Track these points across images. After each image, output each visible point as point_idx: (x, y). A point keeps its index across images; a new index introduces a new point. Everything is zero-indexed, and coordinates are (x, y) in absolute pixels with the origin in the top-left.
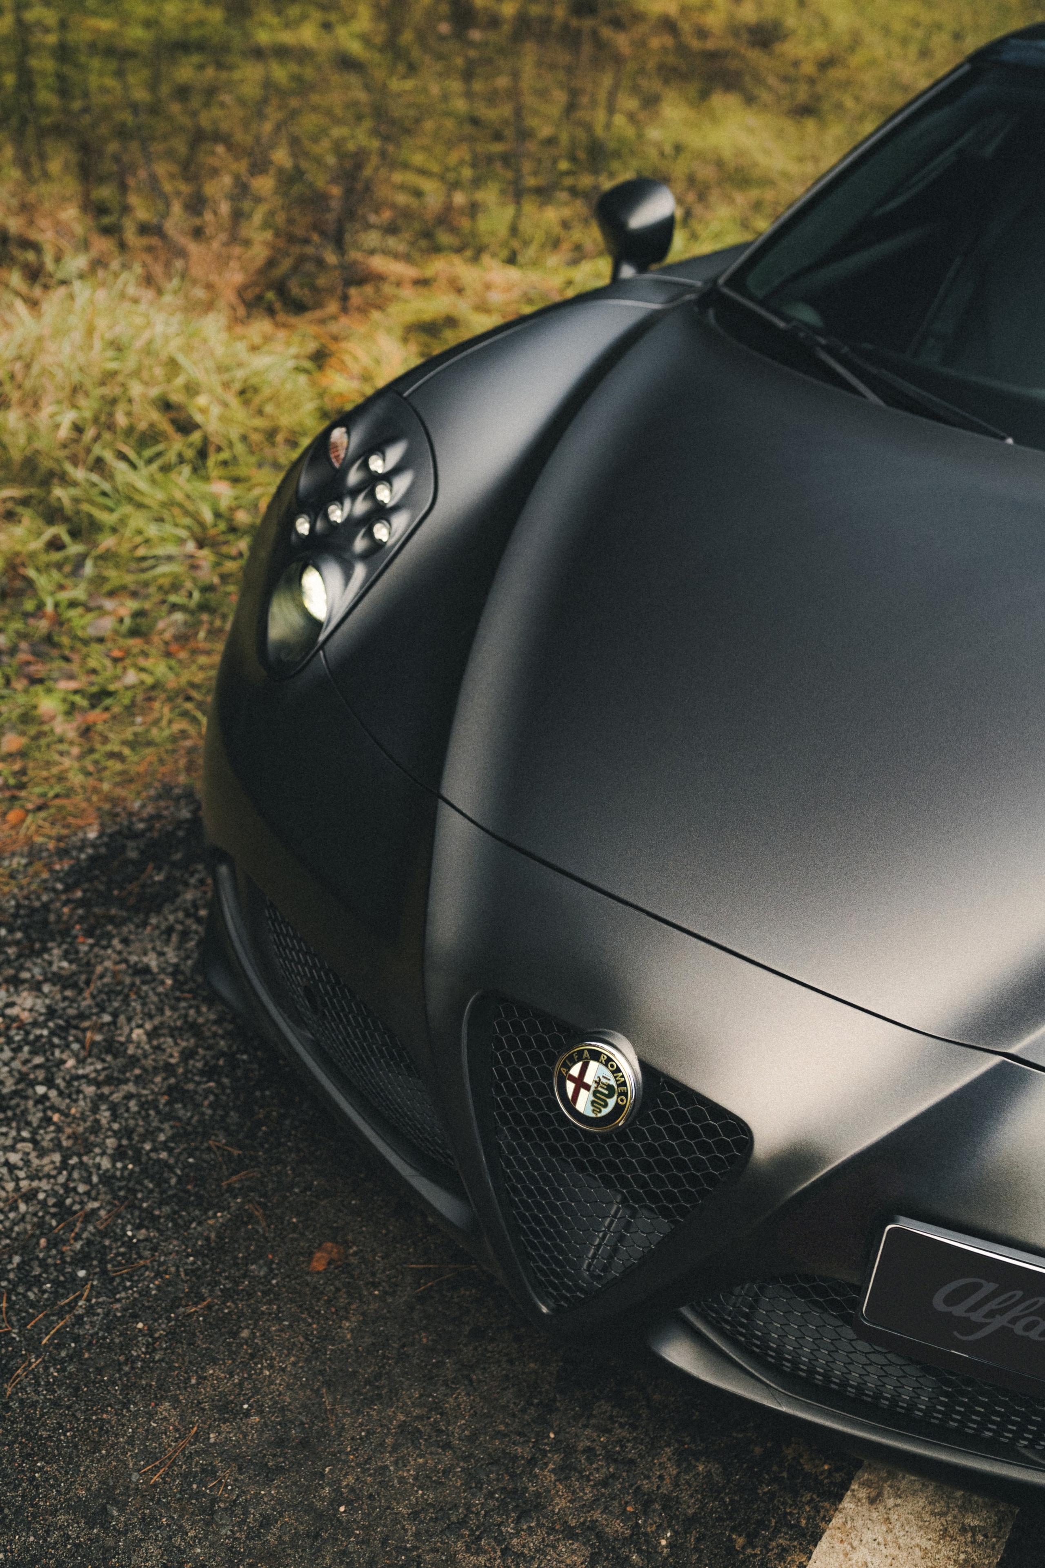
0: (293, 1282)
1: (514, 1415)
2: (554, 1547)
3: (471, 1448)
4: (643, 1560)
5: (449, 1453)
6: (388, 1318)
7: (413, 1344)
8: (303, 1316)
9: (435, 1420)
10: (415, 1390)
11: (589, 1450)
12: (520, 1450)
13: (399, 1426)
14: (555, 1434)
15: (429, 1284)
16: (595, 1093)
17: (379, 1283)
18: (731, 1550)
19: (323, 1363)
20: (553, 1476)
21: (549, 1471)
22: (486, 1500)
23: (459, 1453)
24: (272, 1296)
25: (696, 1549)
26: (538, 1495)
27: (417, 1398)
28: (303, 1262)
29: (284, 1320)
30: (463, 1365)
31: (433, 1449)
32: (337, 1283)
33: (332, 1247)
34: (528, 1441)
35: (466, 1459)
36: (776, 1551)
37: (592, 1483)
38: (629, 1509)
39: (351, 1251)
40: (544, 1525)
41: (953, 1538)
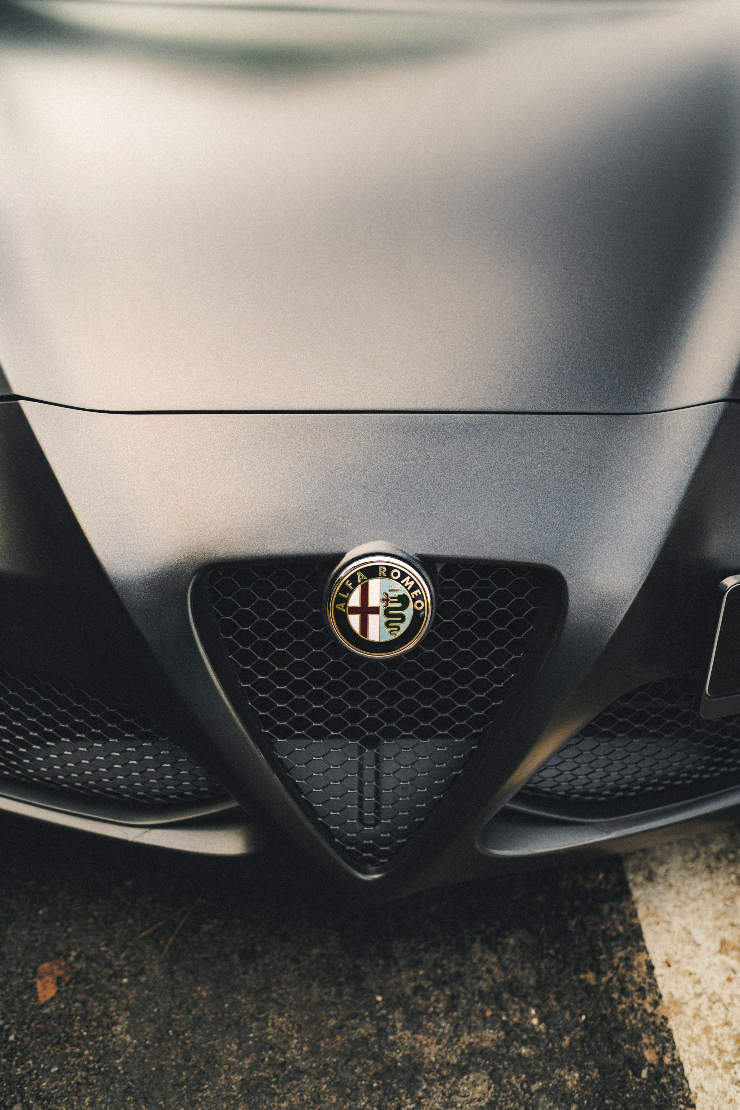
0: (33, 1024)
1: (334, 1004)
2: (457, 1092)
3: (320, 1059)
4: (531, 1048)
5: (305, 1079)
6: (155, 996)
7: (195, 1004)
8: (68, 1050)
9: (270, 1058)
10: (230, 1044)
11: (418, 989)
12: (362, 1031)
13: (241, 1089)
14: (380, 994)
15: (171, 940)
16: (386, 614)
17: (121, 970)
18: (589, 989)
19: (122, 1081)
20: (407, 1032)
21: (401, 1030)
22: (369, 1096)
23: (314, 1072)
24: (19, 1053)
25: (564, 1008)
26: (407, 1058)
27: (237, 1050)
28: (29, 999)
29: (49, 1069)
30: (256, 992)
31: (288, 1085)
32: (79, 996)
33: (51, 966)
34: (363, 1018)
35: (325, 1073)
36: (622, 965)
37: (442, 1015)
38: (489, 1013)
39: (72, 959)
40: (433, 1080)
41: (718, 868)
